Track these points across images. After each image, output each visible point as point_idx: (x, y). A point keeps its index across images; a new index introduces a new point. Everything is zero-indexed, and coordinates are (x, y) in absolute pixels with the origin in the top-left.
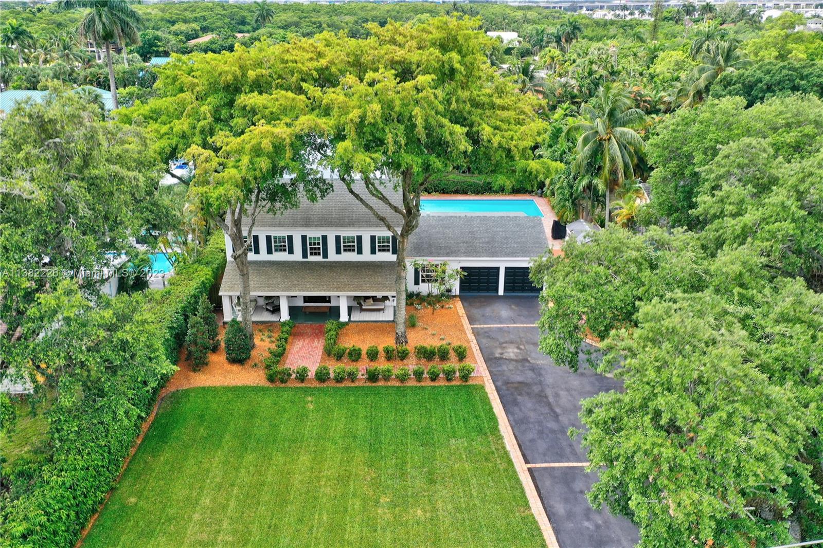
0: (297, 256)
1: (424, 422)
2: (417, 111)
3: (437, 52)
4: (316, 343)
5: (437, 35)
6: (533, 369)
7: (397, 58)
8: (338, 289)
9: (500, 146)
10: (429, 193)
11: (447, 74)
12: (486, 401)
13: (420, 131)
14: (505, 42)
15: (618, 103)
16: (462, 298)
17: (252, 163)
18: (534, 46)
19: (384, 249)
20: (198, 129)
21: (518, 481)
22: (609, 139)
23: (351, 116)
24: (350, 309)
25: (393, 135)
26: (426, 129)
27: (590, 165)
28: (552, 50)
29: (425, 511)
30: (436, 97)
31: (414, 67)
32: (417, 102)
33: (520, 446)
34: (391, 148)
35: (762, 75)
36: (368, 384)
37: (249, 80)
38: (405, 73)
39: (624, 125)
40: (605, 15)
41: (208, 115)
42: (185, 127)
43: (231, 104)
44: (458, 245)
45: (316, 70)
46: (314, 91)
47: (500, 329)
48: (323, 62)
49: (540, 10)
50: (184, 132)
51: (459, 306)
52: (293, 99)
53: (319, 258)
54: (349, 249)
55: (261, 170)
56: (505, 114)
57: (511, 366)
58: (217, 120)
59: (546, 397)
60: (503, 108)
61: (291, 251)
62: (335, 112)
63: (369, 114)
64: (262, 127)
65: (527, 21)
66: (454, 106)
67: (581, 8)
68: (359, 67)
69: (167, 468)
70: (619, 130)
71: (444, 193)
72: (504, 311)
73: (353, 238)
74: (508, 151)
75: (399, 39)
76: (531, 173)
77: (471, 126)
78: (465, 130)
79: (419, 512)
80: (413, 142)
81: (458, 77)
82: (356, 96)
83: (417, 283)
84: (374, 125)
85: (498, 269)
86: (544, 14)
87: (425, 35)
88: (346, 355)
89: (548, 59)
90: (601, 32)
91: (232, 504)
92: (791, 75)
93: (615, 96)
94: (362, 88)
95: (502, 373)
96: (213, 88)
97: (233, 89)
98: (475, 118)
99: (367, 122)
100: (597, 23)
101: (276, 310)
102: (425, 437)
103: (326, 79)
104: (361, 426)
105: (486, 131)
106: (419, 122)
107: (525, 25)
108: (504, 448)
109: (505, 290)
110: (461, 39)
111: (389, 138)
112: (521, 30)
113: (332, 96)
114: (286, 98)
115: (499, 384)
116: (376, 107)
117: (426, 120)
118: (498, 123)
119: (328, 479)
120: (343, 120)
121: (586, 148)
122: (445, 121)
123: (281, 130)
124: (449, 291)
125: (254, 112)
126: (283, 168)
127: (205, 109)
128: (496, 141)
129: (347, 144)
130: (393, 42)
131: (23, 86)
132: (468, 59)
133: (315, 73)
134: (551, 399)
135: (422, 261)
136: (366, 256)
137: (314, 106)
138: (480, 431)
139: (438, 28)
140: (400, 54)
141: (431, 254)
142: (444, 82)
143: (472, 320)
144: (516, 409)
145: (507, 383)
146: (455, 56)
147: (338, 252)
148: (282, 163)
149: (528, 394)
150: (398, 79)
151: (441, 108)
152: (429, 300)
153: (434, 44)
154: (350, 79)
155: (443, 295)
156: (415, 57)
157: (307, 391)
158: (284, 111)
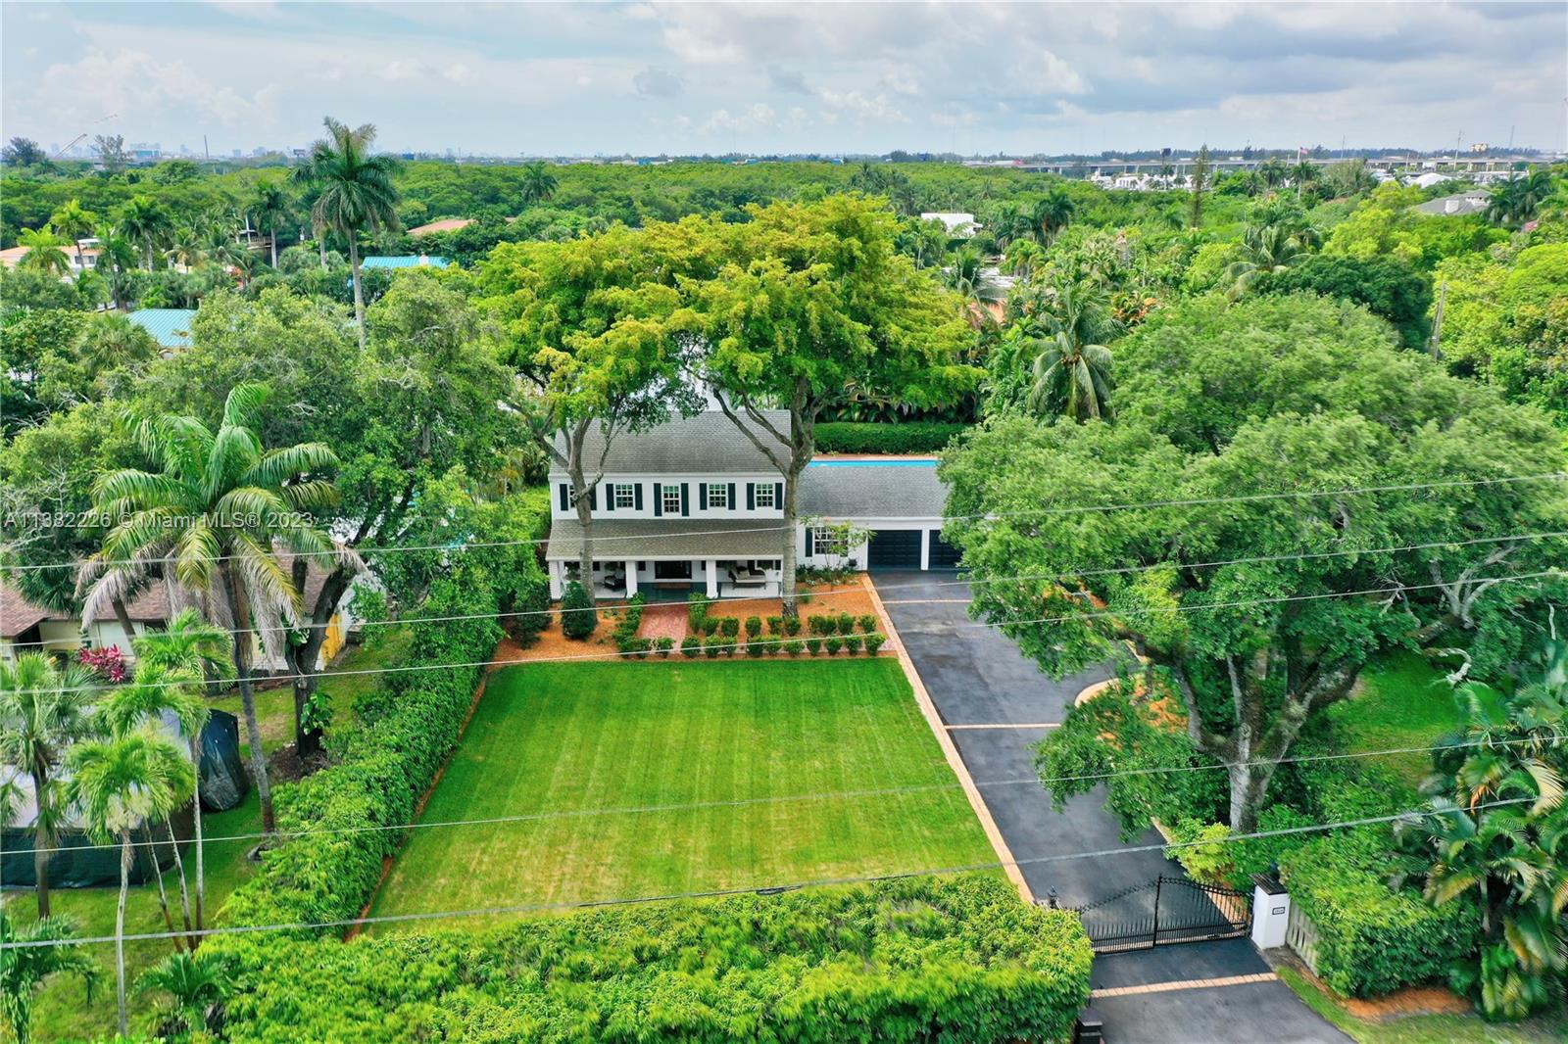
0: (648, 512)
1: (821, 691)
2: (811, 305)
3: (833, 237)
4: (677, 620)
5: (834, 217)
6: (961, 644)
7: (786, 246)
8: (705, 552)
9: (911, 350)
10: (825, 452)
11: (845, 264)
12: (899, 673)
13: (814, 327)
14: (950, 229)
15: (1088, 311)
16: (869, 573)
17: (616, 362)
18: (999, 236)
19: (765, 502)
20: (542, 332)
21: (933, 738)
22: (1077, 362)
23: (735, 309)
24: (720, 586)
25: (783, 334)
26: (822, 328)
27: (1052, 398)
28: (1027, 243)
29: (823, 762)
30: (833, 290)
31: (807, 255)
32: (810, 295)
33: (938, 711)
34: (782, 348)
35: (1311, 275)
36: (750, 659)
37: (605, 273)
38: (797, 262)
39: (1097, 341)
40: (1134, 183)
41: (555, 315)
42: (526, 329)
43: (579, 303)
44: (864, 502)
45: (689, 260)
46: (686, 282)
47: (921, 605)
48: (697, 250)
49: (1017, 175)
50: (523, 335)
51: (867, 581)
52: (665, 292)
53: (677, 516)
54: (718, 502)
55: (627, 372)
56: (919, 313)
57: (933, 641)
58: (565, 321)
59: (975, 668)
60: (916, 306)
61: (639, 507)
62: (715, 307)
63: (755, 306)
64: (629, 322)
65: (991, 194)
66: (855, 300)
67: (1094, 169)
68: (740, 255)
69: (513, 732)
70: (1090, 347)
71: (846, 452)
72: (928, 586)
73: (723, 486)
74: (921, 355)
75: (786, 222)
76: (948, 380)
77: (876, 326)
78: (869, 328)
79: (817, 764)
80: (807, 344)
81: (859, 266)
82: (740, 287)
83: (809, 554)
84: (759, 320)
85: (919, 533)
86: (1025, 182)
87: (819, 218)
88: (719, 629)
89: (1018, 255)
90: (1119, 213)
91: (598, 759)
92: (1351, 275)
93: (1085, 300)
94: (747, 277)
95: (921, 648)
96: (558, 283)
97: (583, 283)
98: (881, 316)
99: (753, 316)
100: (1113, 198)
101: (621, 585)
102: (822, 705)
103: (701, 270)
104: (744, 695)
105: (893, 331)
106: (814, 317)
107: (988, 202)
108: (919, 712)
109: (931, 563)
110: (862, 223)
111: (779, 336)
112: (980, 210)
113: (713, 288)
114: (655, 291)
115: (917, 657)
116: (763, 297)
117: (822, 316)
118: (909, 322)
119: (709, 739)
120: (724, 315)
121: (1047, 374)
122: (845, 318)
123: (653, 326)
124: (853, 563)
125: (614, 309)
126: (655, 371)
127: (550, 307)
128: (906, 342)
129: (731, 340)
130: (779, 226)
131: (162, 303)
132: (871, 246)
133: (687, 264)
134: (981, 671)
135: (818, 522)
136: (741, 512)
137: (688, 300)
138: (891, 698)
139: (834, 209)
140: (788, 240)
141: (828, 512)
142: (842, 273)
143: (883, 595)
144: (937, 680)
145: (927, 657)
146: (855, 242)
147: (703, 507)
148: (654, 364)
149: (953, 666)
150: (789, 268)
151: (839, 303)
152: (827, 576)
153: (829, 229)
154: (732, 268)
155: (844, 569)
156: (808, 243)
157: (671, 666)
158: (653, 306)
